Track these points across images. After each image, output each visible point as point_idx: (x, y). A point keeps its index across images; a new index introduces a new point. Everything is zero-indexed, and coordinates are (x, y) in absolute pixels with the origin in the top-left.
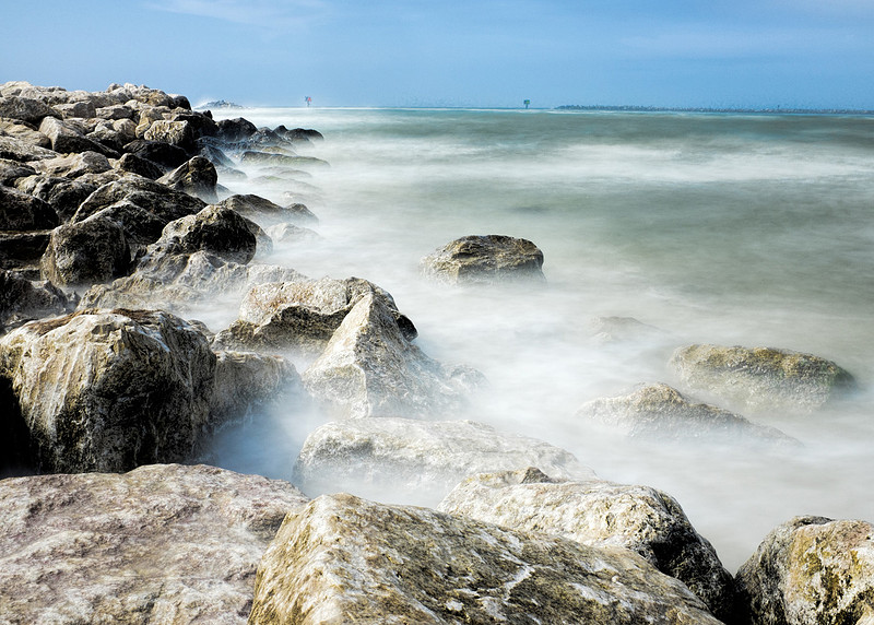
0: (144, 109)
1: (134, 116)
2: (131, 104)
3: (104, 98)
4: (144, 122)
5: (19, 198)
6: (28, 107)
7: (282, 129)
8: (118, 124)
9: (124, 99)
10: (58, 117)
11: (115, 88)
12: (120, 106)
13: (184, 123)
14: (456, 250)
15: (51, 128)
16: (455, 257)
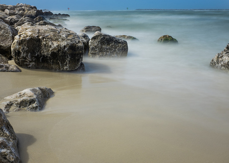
0: (26, 9)
1: (24, 10)
2: (23, 7)
3: (16, 6)
4: (26, 11)
5: (7, 20)
6: (2, 7)
7: (60, 14)
8: (20, 12)
9: (21, 6)
10: (8, 9)
11: (18, 4)
12: (21, 8)
13: (36, 11)
14: (85, 28)
15: (7, 11)
16: (85, 29)
